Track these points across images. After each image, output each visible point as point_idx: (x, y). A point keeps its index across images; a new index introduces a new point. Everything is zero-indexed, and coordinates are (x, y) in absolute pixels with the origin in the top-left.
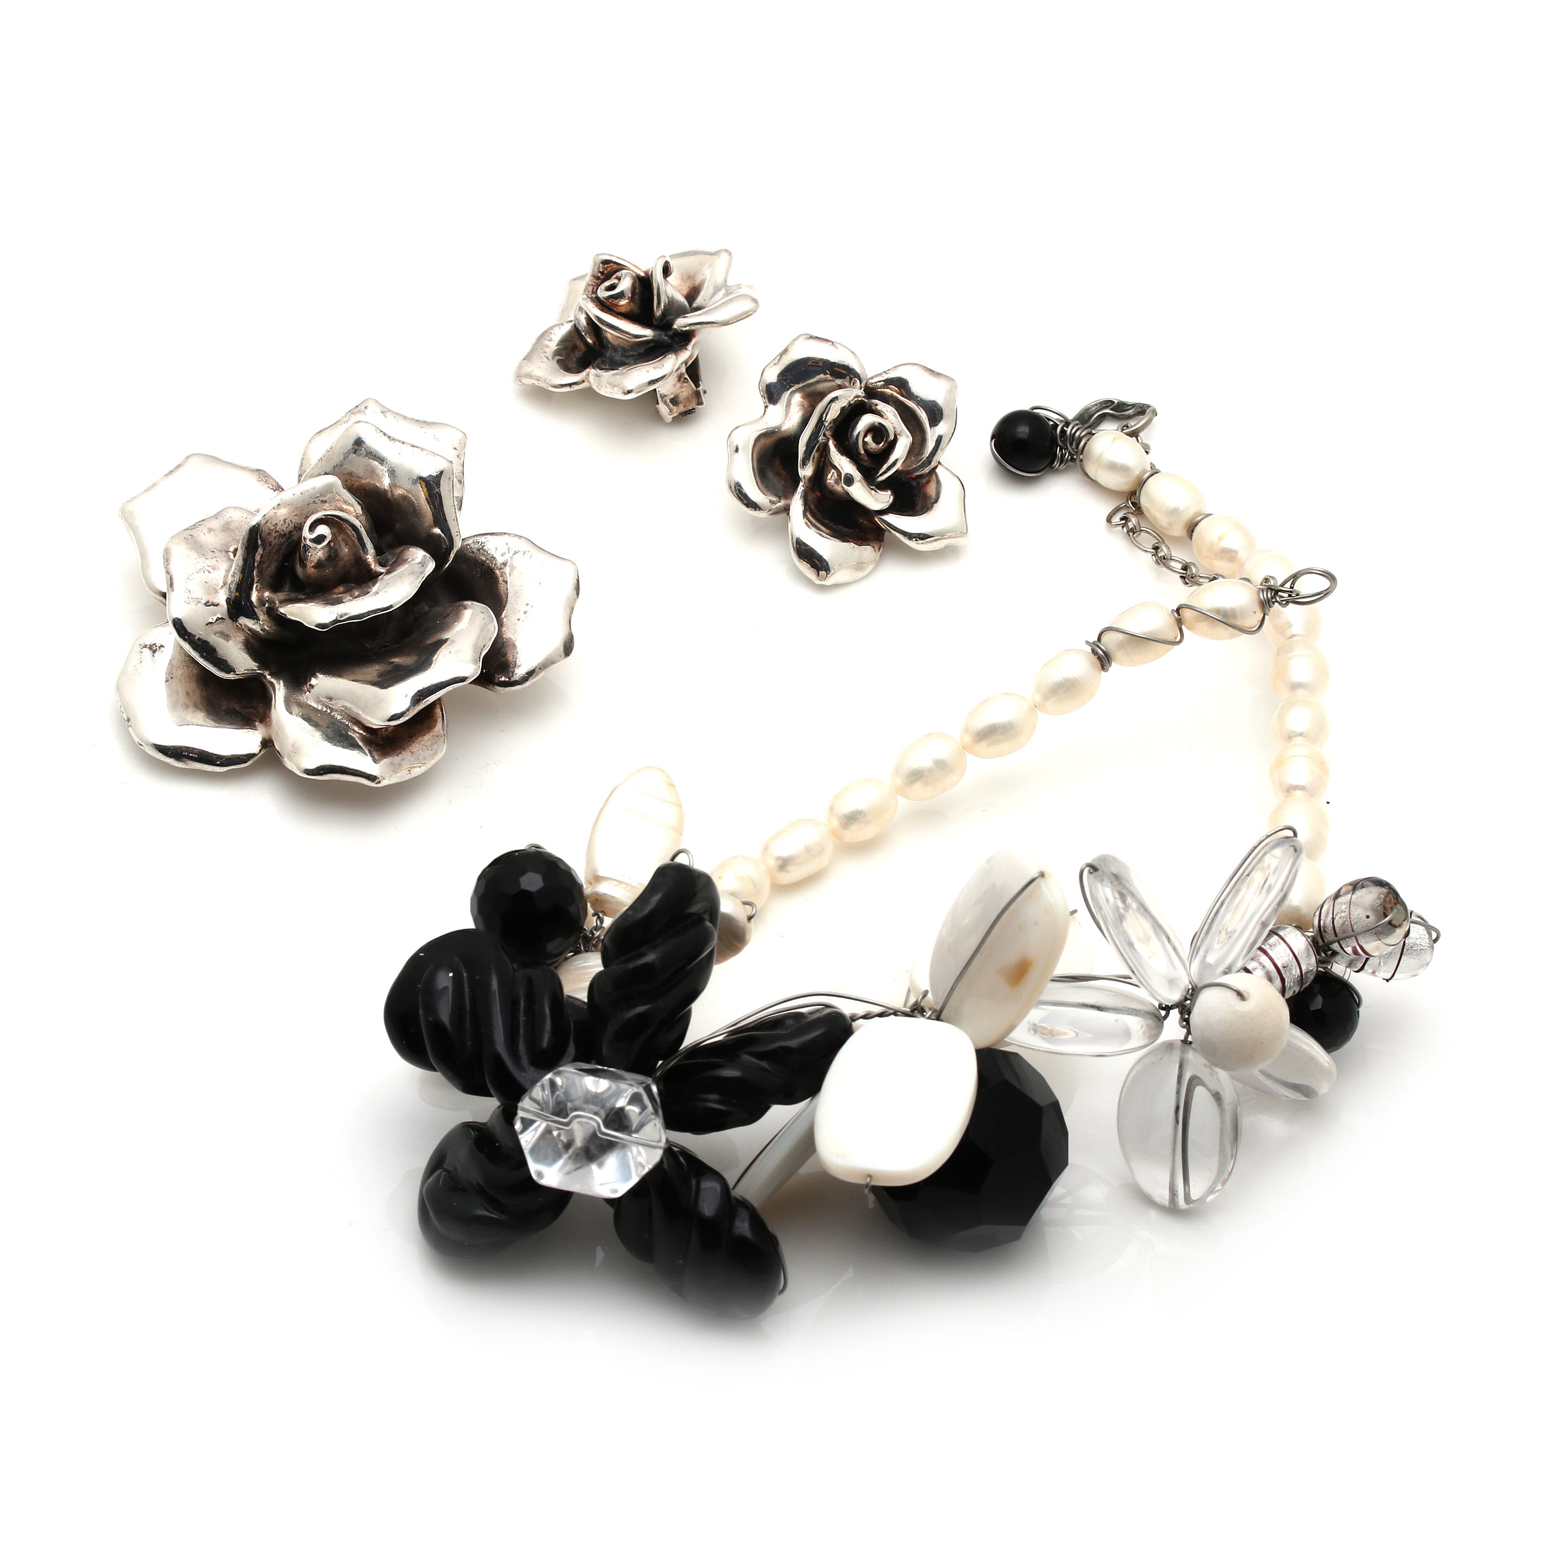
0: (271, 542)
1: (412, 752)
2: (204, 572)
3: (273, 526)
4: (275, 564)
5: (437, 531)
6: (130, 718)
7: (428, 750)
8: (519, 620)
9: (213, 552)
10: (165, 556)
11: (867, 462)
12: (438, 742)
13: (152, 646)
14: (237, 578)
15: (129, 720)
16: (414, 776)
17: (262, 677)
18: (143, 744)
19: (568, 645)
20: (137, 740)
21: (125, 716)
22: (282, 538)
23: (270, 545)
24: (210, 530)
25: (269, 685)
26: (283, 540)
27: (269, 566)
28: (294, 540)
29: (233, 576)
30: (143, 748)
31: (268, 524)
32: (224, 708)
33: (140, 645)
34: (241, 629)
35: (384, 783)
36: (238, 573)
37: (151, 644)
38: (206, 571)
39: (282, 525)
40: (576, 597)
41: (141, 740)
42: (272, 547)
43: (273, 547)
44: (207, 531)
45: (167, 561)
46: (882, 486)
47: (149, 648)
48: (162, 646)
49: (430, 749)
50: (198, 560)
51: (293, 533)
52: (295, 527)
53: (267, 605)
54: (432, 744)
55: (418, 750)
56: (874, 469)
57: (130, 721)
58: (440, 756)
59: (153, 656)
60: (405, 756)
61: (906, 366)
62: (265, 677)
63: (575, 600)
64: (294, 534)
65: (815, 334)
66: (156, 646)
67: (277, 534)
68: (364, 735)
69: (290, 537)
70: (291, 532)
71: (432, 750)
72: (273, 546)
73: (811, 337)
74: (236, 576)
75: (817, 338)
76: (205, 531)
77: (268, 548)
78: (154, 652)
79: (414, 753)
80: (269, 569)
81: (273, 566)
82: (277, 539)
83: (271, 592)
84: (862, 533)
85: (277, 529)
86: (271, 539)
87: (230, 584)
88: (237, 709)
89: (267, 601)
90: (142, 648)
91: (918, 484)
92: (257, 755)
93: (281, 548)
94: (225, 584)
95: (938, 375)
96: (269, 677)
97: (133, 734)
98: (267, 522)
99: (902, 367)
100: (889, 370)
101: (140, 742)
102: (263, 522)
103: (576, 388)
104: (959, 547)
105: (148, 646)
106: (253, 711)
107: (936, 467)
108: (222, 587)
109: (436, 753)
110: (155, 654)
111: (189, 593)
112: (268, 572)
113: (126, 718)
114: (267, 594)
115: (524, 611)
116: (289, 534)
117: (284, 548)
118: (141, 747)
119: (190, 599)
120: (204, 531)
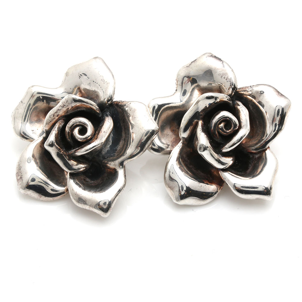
11: (218, 139)
46: (226, 155)
56: (222, 144)
61: (263, 86)
65: (215, 54)
73: (212, 56)
75: (215, 57)
84: (211, 178)
91: (253, 157)
95: (282, 95)
99: (261, 86)
100: (253, 86)
104: (267, 201)
107: (266, 150)
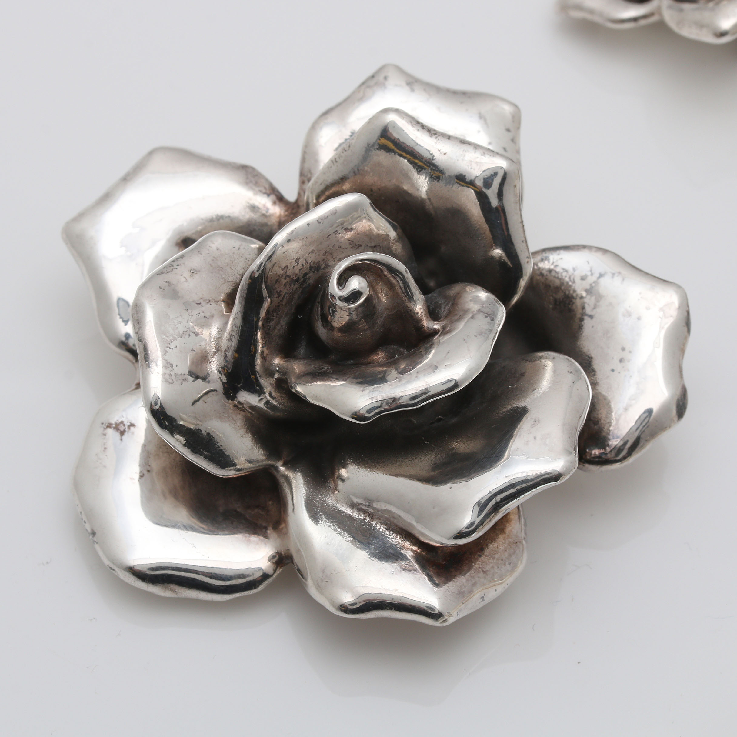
0: (281, 291)
1: (484, 572)
2: (189, 335)
3: (283, 270)
4: (286, 319)
5: (498, 252)
6: (95, 531)
7: (505, 564)
8: (613, 371)
9: (199, 304)
10: (135, 316)
12: (517, 552)
13: (119, 424)
14: (234, 343)
15: (94, 534)
16: (487, 602)
17: (273, 469)
18: (116, 569)
19: (681, 403)
20: (107, 562)
21: (88, 527)
22: (294, 285)
23: (279, 296)
24: (193, 272)
25: (282, 481)
26: (296, 286)
27: (278, 323)
28: (309, 284)
29: (230, 340)
30: (116, 574)
31: (276, 268)
32: (221, 510)
33: (102, 424)
34: (239, 407)
35: (451, 620)
36: (236, 336)
37: (118, 422)
38: (191, 334)
39: (294, 267)
40: (686, 333)
41: (113, 563)
42: (281, 298)
43: (283, 298)
44: (189, 273)
45: (138, 323)
47: (114, 428)
48: (132, 425)
49: (507, 563)
50: (180, 319)
51: (308, 276)
52: (311, 268)
53: (277, 376)
54: (510, 555)
55: (493, 567)
57: (96, 536)
58: (520, 568)
59: (121, 440)
60: (477, 579)
62: (276, 469)
63: (686, 338)
64: (310, 277)
66: (124, 425)
67: (288, 279)
68: (420, 553)
69: (304, 281)
70: (306, 274)
71: (510, 564)
72: (282, 296)
74: (233, 339)
76: (187, 274)
77: (276, 300)
78: (122, 433)
79: (488, 573)
80: (279, 327)
81: (283, 323)
82: (288, 287)
83: (282, 358)
85: (288, 274)
86: (280, 288)
87: (226, 351)
88: (239, 510)
89: (278, 371)
90: (105, 429)
92: (271, 576)
93: (293, 297)
94: (218, 349)
96: (282, 469)
97: (101, 553)
98: (274, 265)
101: (112, 566)
102: (269, 266)
103: (643, 22)
105: (114, 426)
106: (261, 513)
108: (215, 354)
109: (515, 567)
110: (124, 437)
111: (171, 368)
112: (276, 331)
113: (89, 530)
114: (277, 361)
115: (619, 358)
116: (302, 278)
117: (296, 296)
118: (114, 572)
119: (173, 377)
120: (184, 275)
